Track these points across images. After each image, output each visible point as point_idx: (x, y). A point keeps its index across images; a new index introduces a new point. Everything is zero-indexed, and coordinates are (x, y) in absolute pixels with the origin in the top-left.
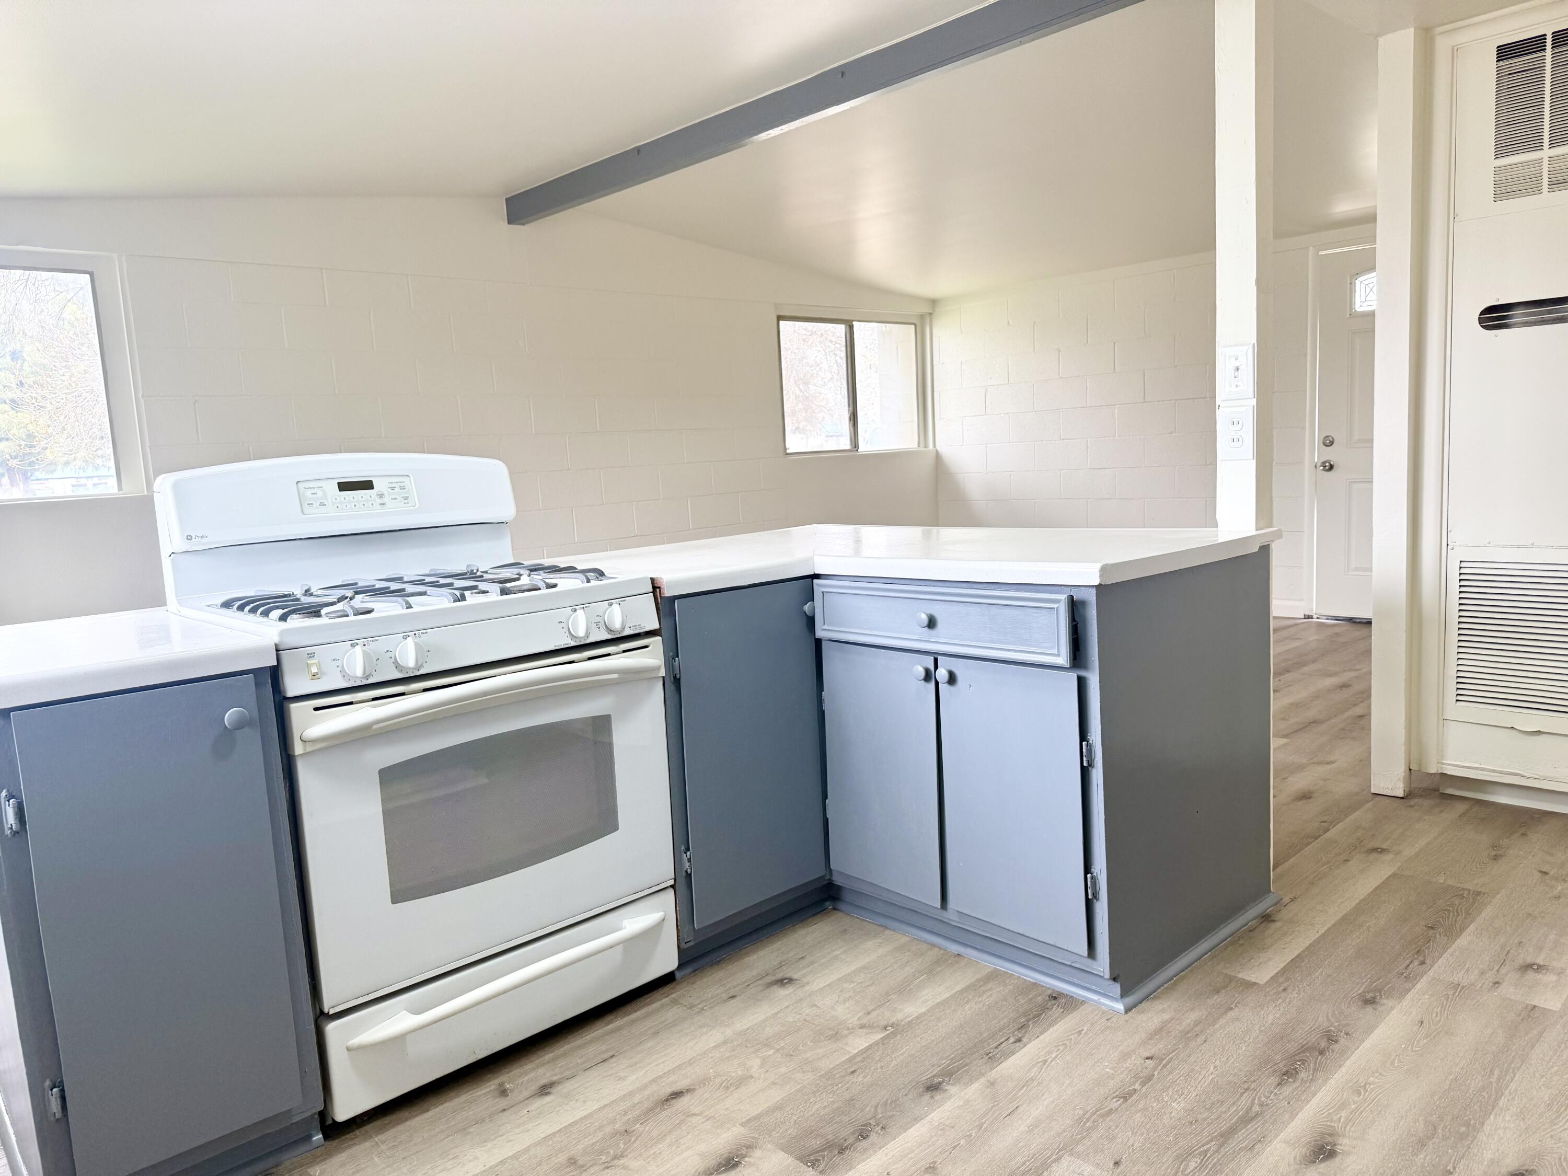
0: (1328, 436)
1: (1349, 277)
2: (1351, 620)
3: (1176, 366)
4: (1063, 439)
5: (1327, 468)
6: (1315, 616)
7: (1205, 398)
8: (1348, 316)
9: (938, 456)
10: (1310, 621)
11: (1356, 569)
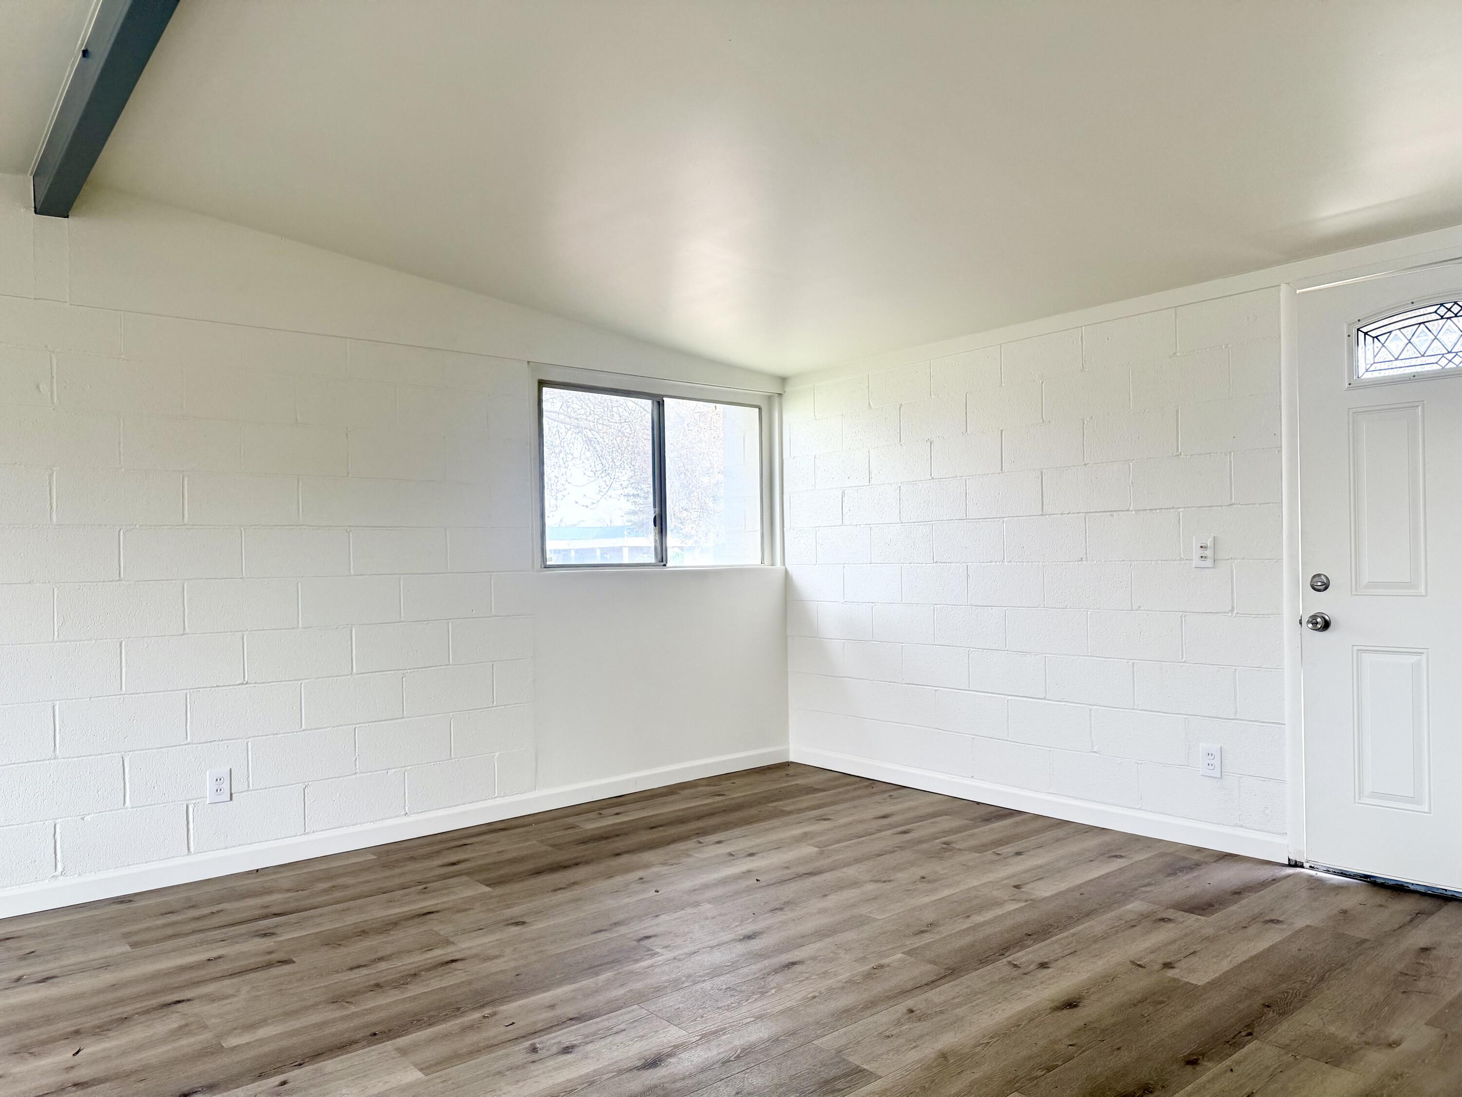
0: (1319, 575)
1: (1345, 325)
2: (1370, 881)
3: (1085, 465)
4: (937, 562)
5: (1319, 626)
6: (1306, 865)
7: (1128, 510)
8: (1347, 385)
9: (787, 576)
10: (1298, 874)
11: (1374, 795)
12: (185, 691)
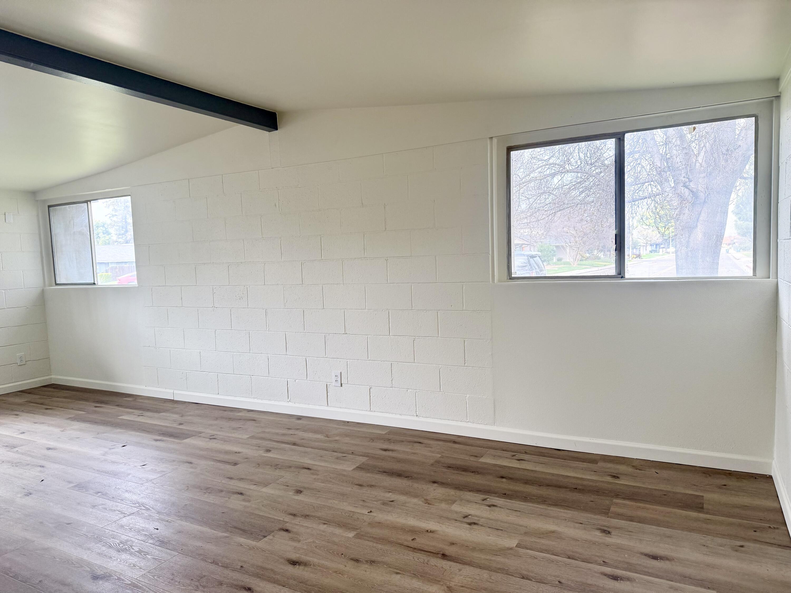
12: (325, 334)
